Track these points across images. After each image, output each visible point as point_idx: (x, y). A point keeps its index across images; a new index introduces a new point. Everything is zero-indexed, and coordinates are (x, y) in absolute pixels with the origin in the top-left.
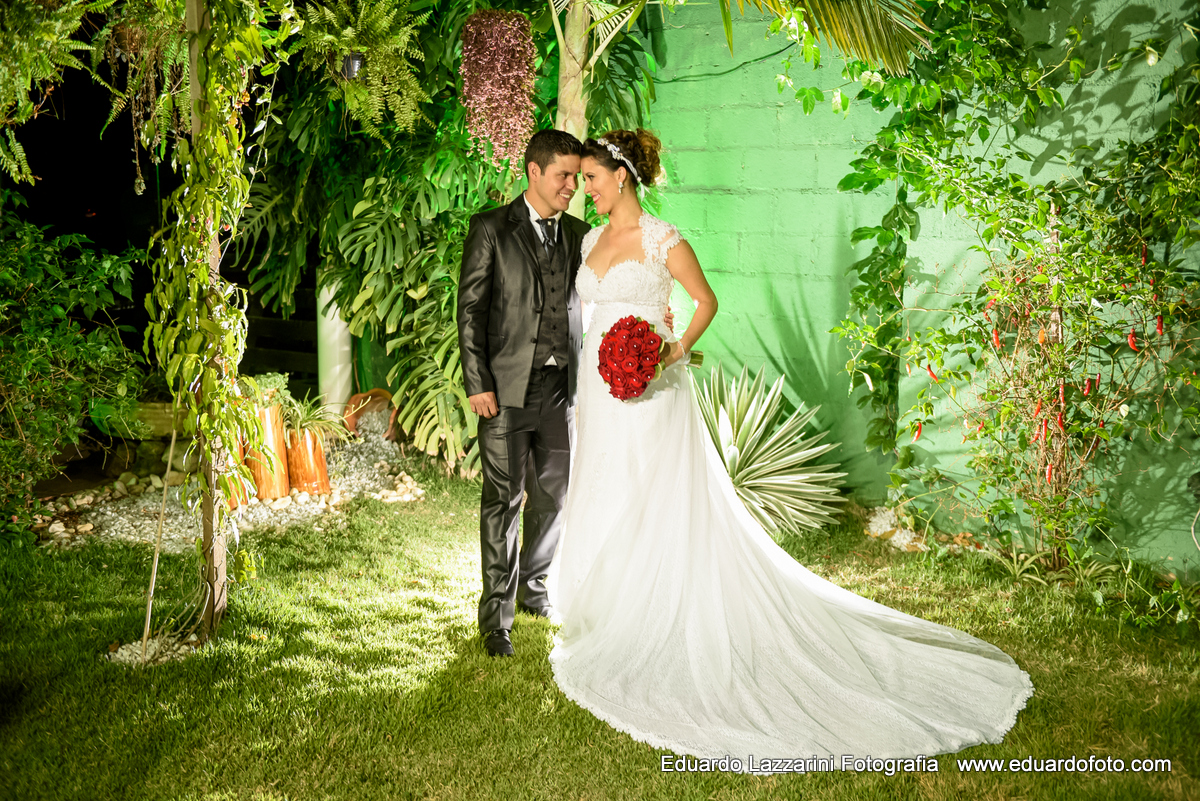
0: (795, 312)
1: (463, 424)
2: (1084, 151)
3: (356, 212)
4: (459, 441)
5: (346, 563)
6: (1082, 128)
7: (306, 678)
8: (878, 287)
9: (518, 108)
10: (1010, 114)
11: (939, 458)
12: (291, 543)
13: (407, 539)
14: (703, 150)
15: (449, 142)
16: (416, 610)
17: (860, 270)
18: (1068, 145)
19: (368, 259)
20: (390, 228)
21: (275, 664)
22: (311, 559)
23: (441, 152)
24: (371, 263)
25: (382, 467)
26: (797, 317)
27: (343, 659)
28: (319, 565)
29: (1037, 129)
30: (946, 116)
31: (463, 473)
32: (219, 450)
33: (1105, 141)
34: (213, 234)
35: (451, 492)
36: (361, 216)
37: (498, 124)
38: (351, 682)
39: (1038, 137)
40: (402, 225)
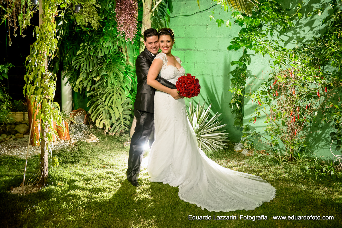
0: (211, 86)
1: (111, 119)
2: (300, 40)
3: (78, 54)
4: (109, 124)
5: (81, 161)
6: (299, 33)
7: (80, 197)
8: (238, 78)
9: (133, 22)
10: (278, 29)
11: (256, 128)
12: (61, 155)
13: (98, 153)
14: (184, 38)
15: (108, 33)
16: (108, 175)
17: (233, 74)
18: (295, 38)
19: (81, 68)
20: (88, 59)
21: (69, 193)
22: (69, 160)
23: (106, 36)
24: (83, 69)
25: (84, 132)
26: (212, 87)
27: (90, 190)
28: (72, 161)
29: (286, 33)
30: (259, 29)
31: (110, 134)
32: (47, 125)
33: (306, 37)
34: (46, 57)
35: (107, 139)
36: (79, 55)
37: (127, 27)
38: (94, 198)
39: (286, 35)
40: (92, 58)
